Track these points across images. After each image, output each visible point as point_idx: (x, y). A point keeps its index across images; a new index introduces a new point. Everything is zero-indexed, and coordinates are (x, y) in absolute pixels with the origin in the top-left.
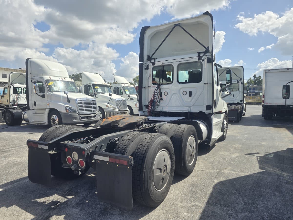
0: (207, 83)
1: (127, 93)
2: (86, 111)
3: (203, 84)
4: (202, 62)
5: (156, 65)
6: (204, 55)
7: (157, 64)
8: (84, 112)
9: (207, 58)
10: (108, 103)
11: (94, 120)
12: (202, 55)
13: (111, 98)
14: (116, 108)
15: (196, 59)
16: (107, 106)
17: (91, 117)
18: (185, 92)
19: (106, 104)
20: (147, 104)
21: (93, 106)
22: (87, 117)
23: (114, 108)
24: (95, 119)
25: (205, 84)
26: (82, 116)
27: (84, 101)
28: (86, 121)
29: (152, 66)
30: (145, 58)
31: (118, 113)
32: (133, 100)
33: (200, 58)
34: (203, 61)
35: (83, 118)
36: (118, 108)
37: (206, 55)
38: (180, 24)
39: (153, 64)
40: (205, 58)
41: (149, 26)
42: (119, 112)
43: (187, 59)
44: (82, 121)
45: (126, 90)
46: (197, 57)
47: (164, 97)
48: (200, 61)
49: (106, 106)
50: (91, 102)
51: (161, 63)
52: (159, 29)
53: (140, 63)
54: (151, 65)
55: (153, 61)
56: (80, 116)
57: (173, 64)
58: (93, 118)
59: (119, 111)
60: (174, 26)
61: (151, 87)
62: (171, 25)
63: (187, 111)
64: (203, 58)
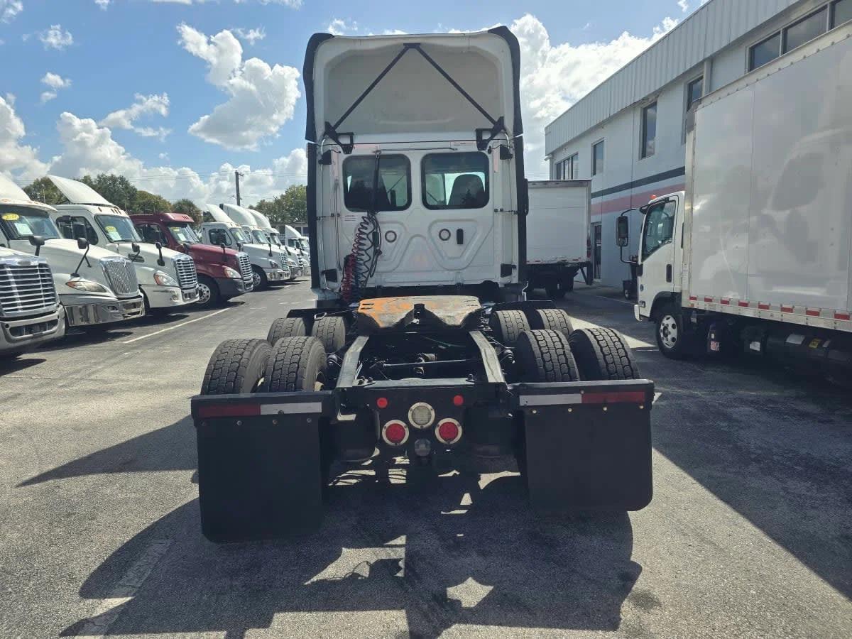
0: (502, 210)
1: (114, 239)
2: (23, 304)
3: (491, 212)
4: (489, 156)
5: (355, 152)
6: (491, 138)
7: (358, 151)
8: (17, 310)
9: (501, 145)
10: (75, 275)
11: (52, 336)
12: (486, 137)
13: (85, 256)
14: (105, 291)
15: (473, 148)
16: (69, 284)
17: (43, 326)
18: (444, 231)
19: (68, 277)
20: (334, 266)
21: (43, 286)
22: (29, 328)
23: (100, 291)
24: (54, 332)
25: (496, 211)
26: (13, 324)
27: (11, 267)
28: (29, 341)
29: (344, 156)
30: (320, 130)
31: (114, 308)
32: (143, 261)
33: (482, 144)
34: (490, 151)
35: (16, 331)
36: (112, 288)
37: (496, 138)
38: (419, 44)
39: (348, 149)
40: (495, 144)
41: (331, 35)
42: (118, 303)
43: (448, 145)
44: (17, 344)
45: (108, 228)
46: (475, 142)
47: (385, 246)
48: (483, 151)
49: (66, 284)
50: (36, 271)
51: (374, 147)
52: (358, 47)
53: (309, 143)
54: (340, 152)
55: (346, 141)
56: (7, 326)
57: (408, 156)
58: (48, 331)
59: (119, 299)
60: (403, 47)
61: (343, 216)
62: (393, 42)
63: (452, 281)
64: (490, 144)
